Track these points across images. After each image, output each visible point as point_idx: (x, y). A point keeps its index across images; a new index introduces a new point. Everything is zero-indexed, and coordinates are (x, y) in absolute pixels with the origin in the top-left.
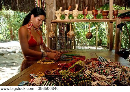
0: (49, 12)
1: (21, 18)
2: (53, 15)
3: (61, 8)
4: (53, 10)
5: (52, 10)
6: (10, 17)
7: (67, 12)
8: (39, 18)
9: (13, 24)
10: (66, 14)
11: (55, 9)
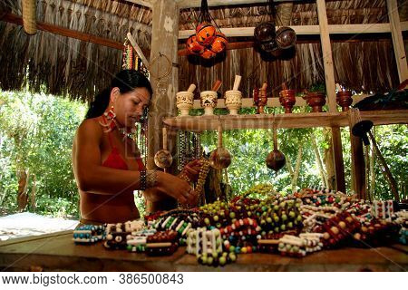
0: (157, 97)
1: (60, 140)
2: (169, 105)
3: (192, 87)
4: (169, 92)
5: (166, 93)
6: (25, 136)
7: (209, 95)
8: (133, 95)
9: (31, 157)
10: (207, 102)
11: (176, 89)
